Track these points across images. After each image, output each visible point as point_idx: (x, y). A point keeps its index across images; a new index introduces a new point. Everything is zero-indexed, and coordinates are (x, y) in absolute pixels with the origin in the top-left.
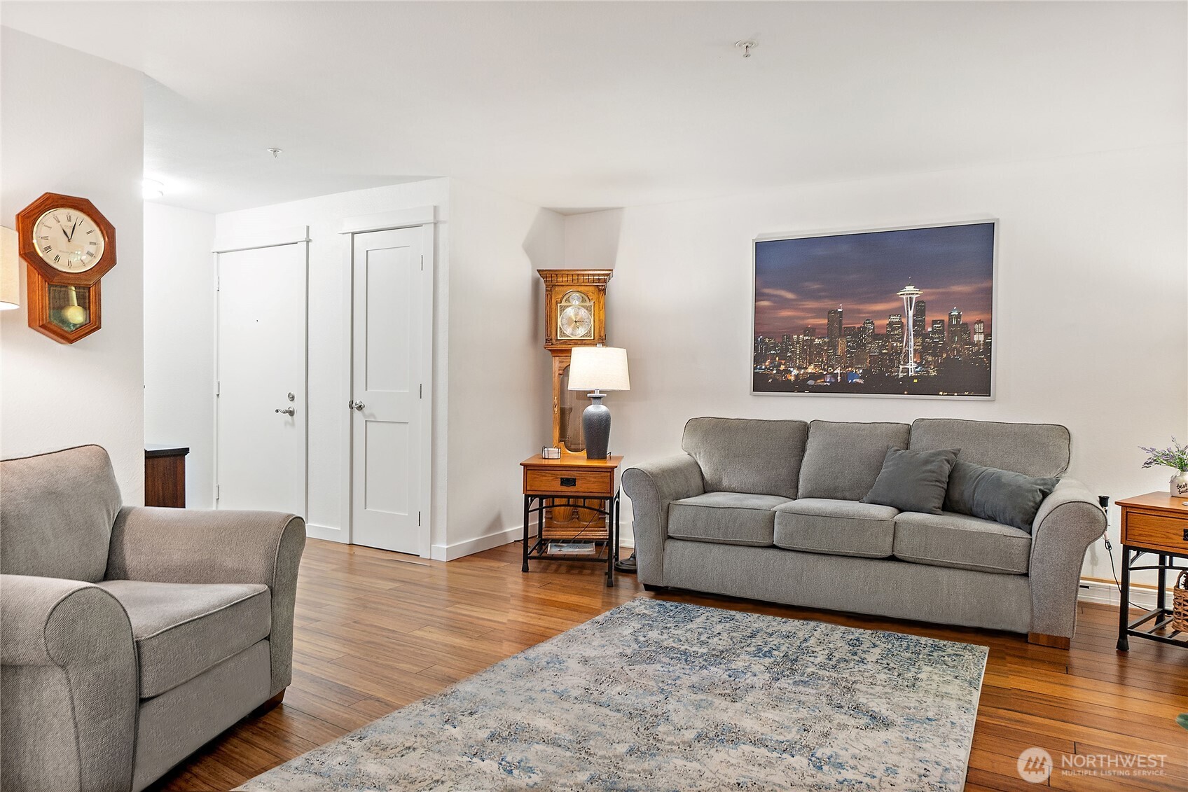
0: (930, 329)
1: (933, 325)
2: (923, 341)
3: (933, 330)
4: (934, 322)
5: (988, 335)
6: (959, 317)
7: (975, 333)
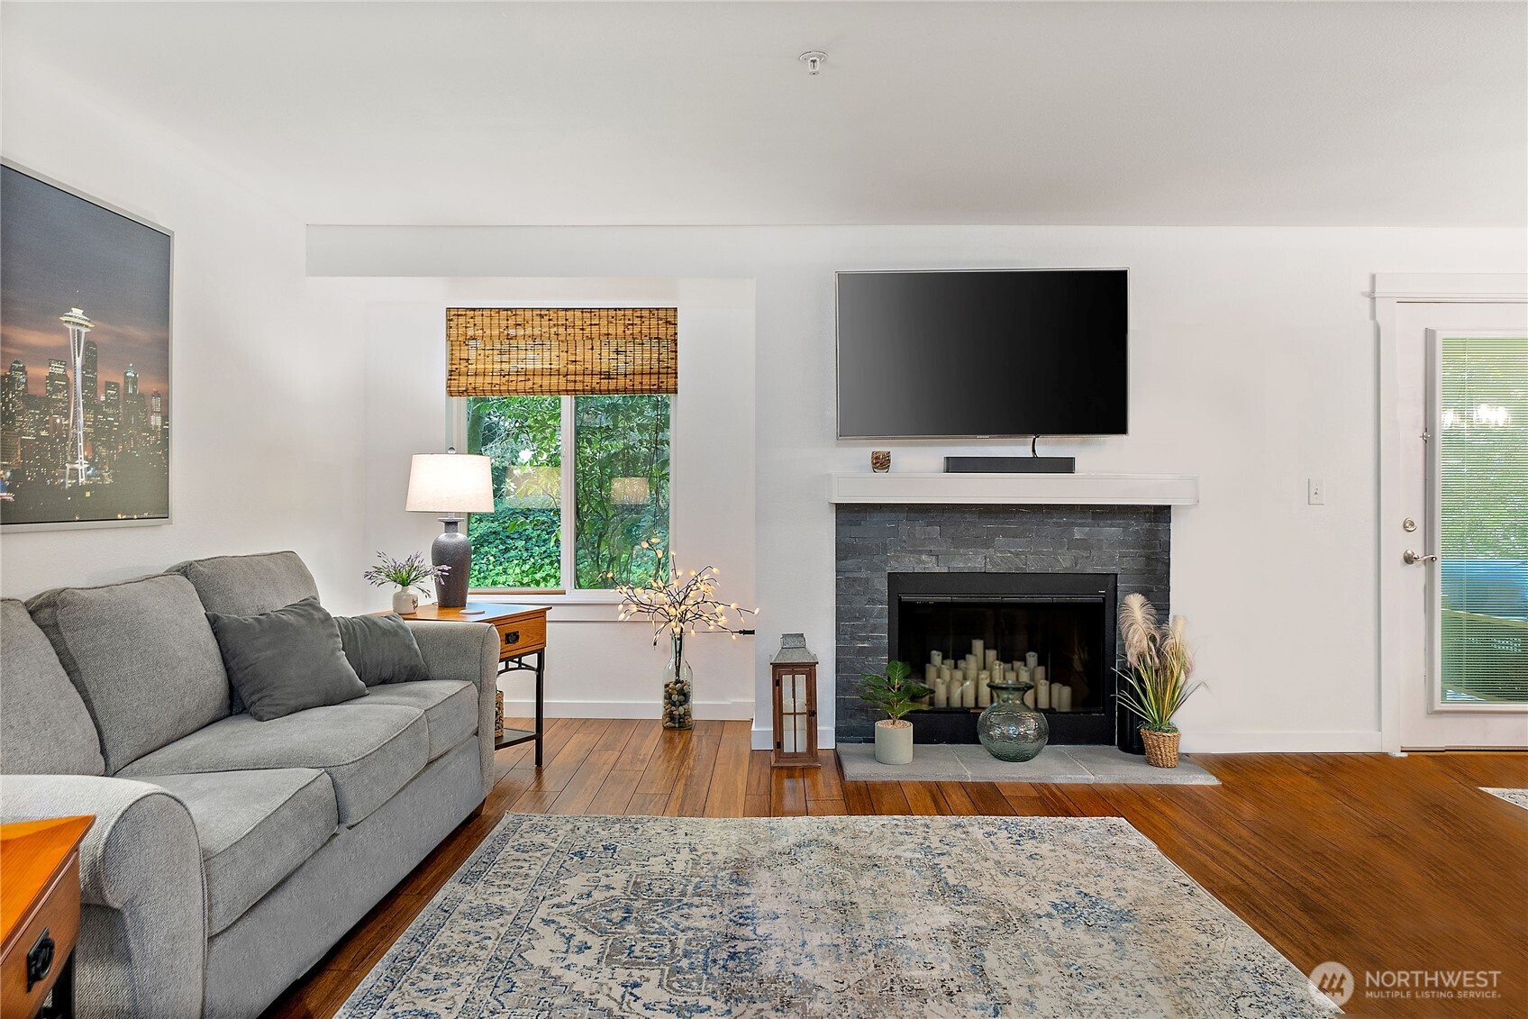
0: (103, 398)
1: (106, 390)
2: (95, 417)
3: (107, 399)
4: (108, 385)
5: (166, 418)
6: (135, 381)
7: (153, 412)
